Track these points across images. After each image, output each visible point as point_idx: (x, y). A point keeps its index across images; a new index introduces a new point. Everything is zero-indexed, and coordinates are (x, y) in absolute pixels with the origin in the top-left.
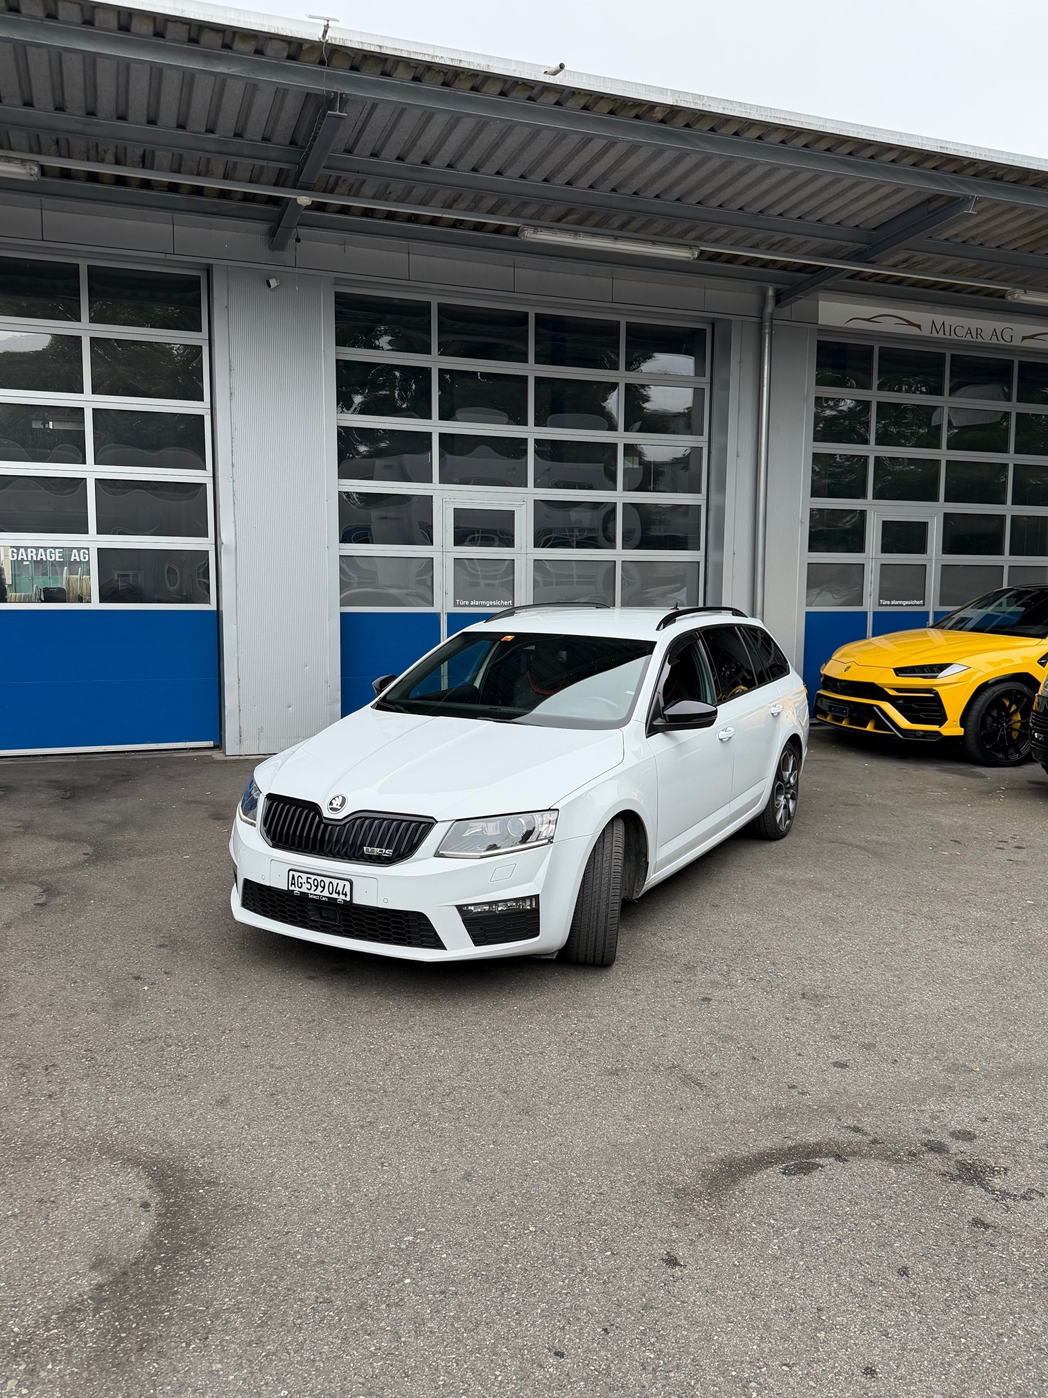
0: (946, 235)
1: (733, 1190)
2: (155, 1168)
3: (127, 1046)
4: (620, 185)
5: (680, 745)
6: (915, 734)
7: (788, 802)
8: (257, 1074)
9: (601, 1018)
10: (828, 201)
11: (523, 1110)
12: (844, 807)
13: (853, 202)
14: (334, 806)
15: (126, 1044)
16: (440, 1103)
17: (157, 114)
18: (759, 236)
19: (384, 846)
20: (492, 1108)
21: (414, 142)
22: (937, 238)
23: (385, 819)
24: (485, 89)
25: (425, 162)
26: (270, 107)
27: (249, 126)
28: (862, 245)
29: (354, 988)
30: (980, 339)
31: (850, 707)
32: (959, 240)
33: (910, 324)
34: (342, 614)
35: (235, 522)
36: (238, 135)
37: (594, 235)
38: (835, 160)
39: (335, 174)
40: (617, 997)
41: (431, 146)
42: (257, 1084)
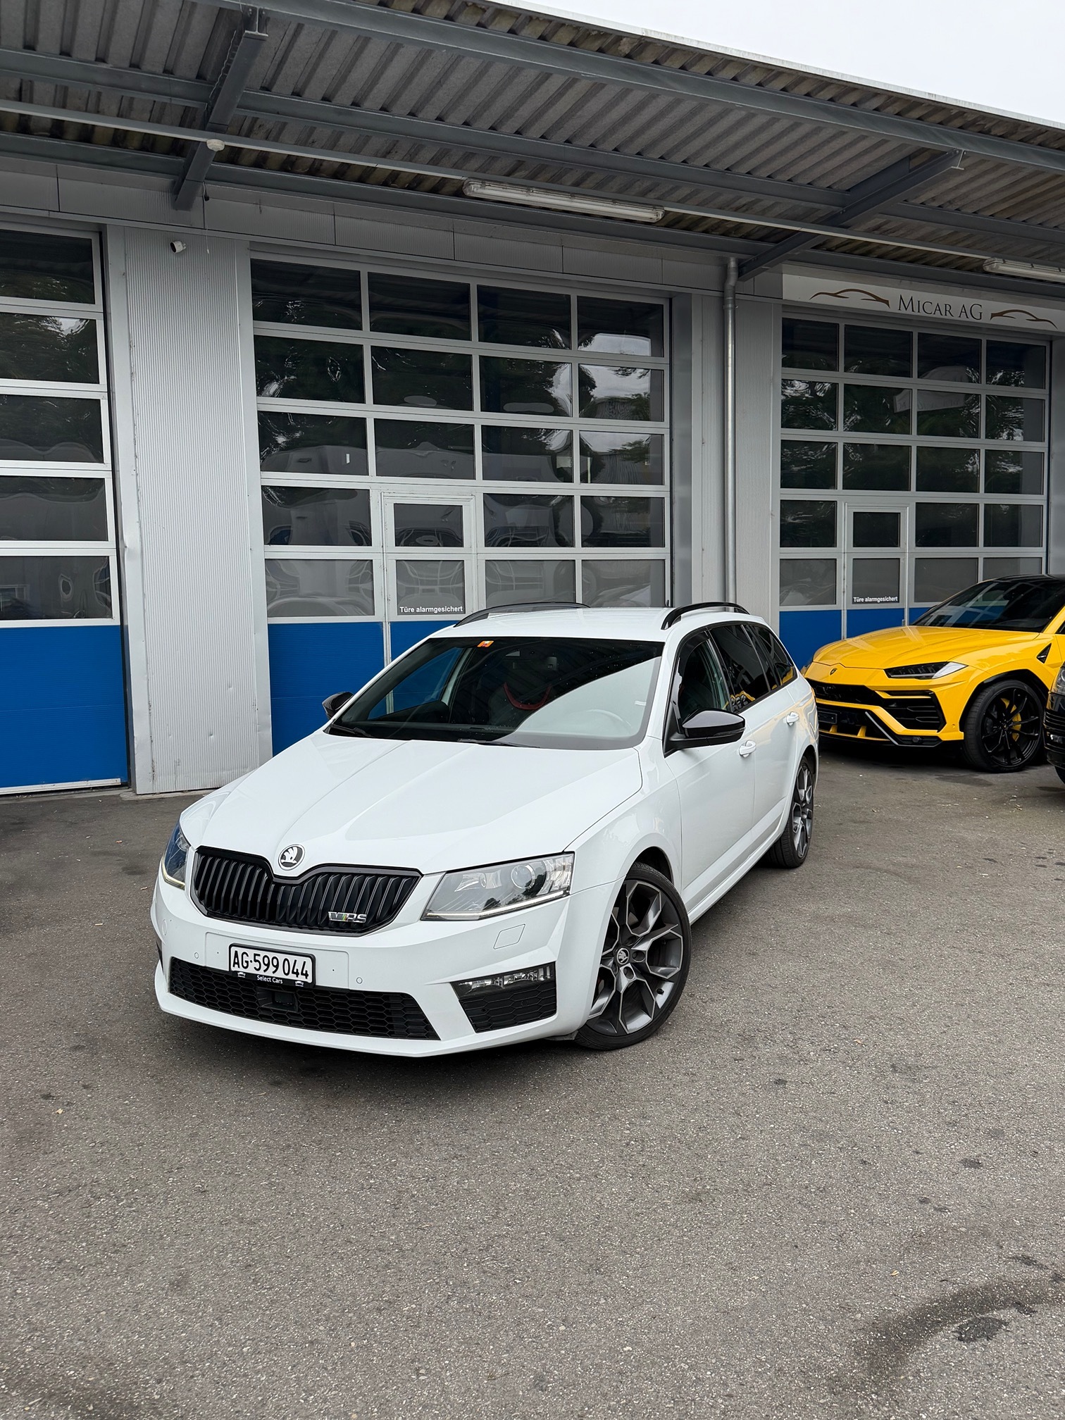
0: (923, 198)
1: (904, 1374)
2: (91, 1408)
3: (38, 1202)
4: (575, 136)
5: (702, 766)
6: (912, 741)
7: (805, 823)
8: (224, 1234)
9: (658, 1118)
10: (802, 157)
11: (591, 1265)
12: (854, 824)
13: (829, 158)
14: (288, 860)
15: (37, 1199)
16: (479, 1263)
17: (36, 37)
18: (727, 196)
19: (356, 910)
20: (549, 1265)
21: (343, 78)
22: (913, 201)
23: (354, 875)
24: (429, 11)
25: (355, 104)
26: (173, 30)
27: (148, 54)
28: (835, 208)
29: (335, 1095)
30: (948, 316)
31: (838, 713)
32: (935, 204)
33: (878, 299)
34: (271, 627)
35: (140, 522)
36: (135, 65)
37: (548, 191)
38: (815, 106)
39: (251, 114)
40: (671, 1086)
41: (362, 83)
42: (224, 1251)
